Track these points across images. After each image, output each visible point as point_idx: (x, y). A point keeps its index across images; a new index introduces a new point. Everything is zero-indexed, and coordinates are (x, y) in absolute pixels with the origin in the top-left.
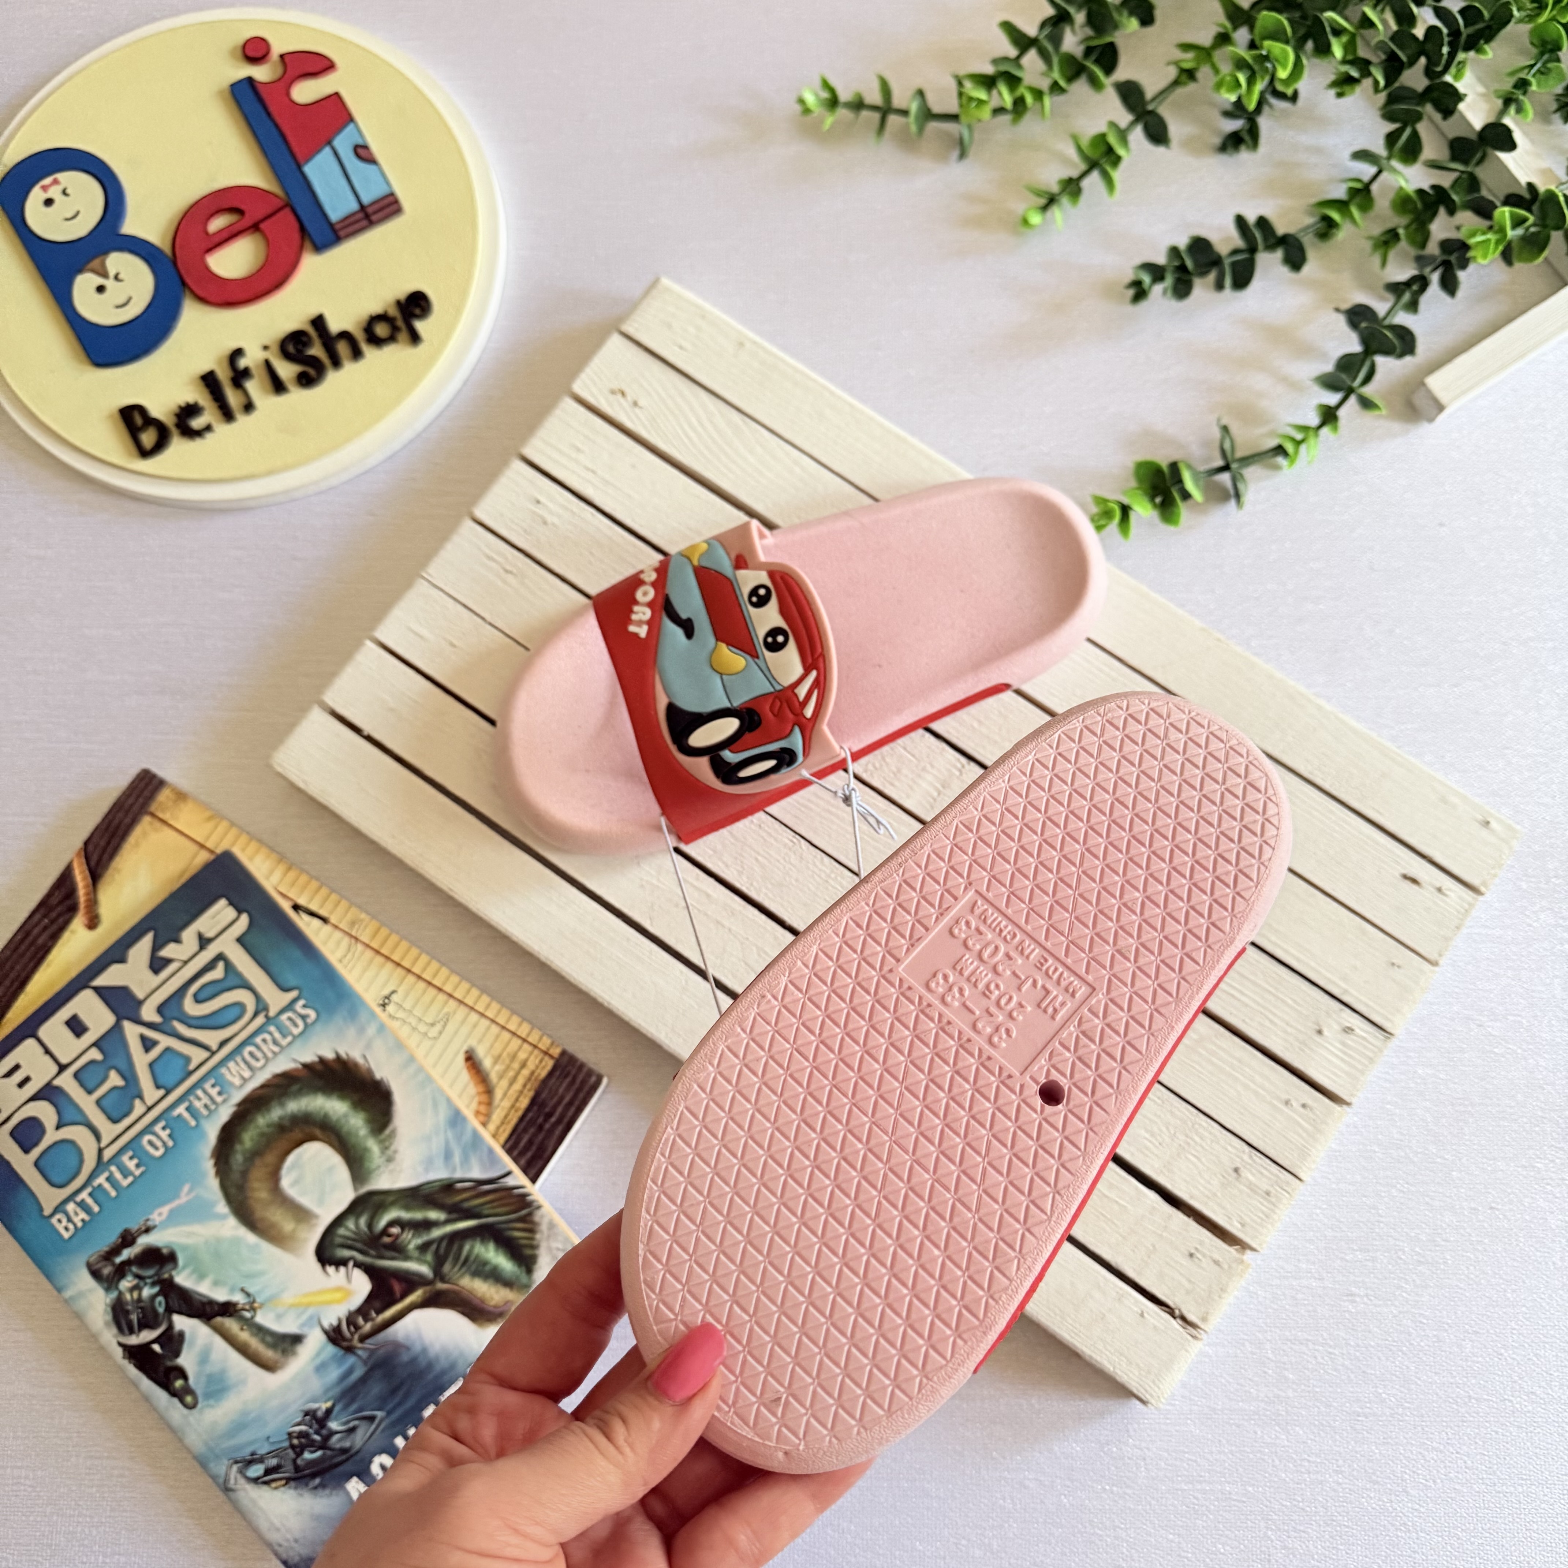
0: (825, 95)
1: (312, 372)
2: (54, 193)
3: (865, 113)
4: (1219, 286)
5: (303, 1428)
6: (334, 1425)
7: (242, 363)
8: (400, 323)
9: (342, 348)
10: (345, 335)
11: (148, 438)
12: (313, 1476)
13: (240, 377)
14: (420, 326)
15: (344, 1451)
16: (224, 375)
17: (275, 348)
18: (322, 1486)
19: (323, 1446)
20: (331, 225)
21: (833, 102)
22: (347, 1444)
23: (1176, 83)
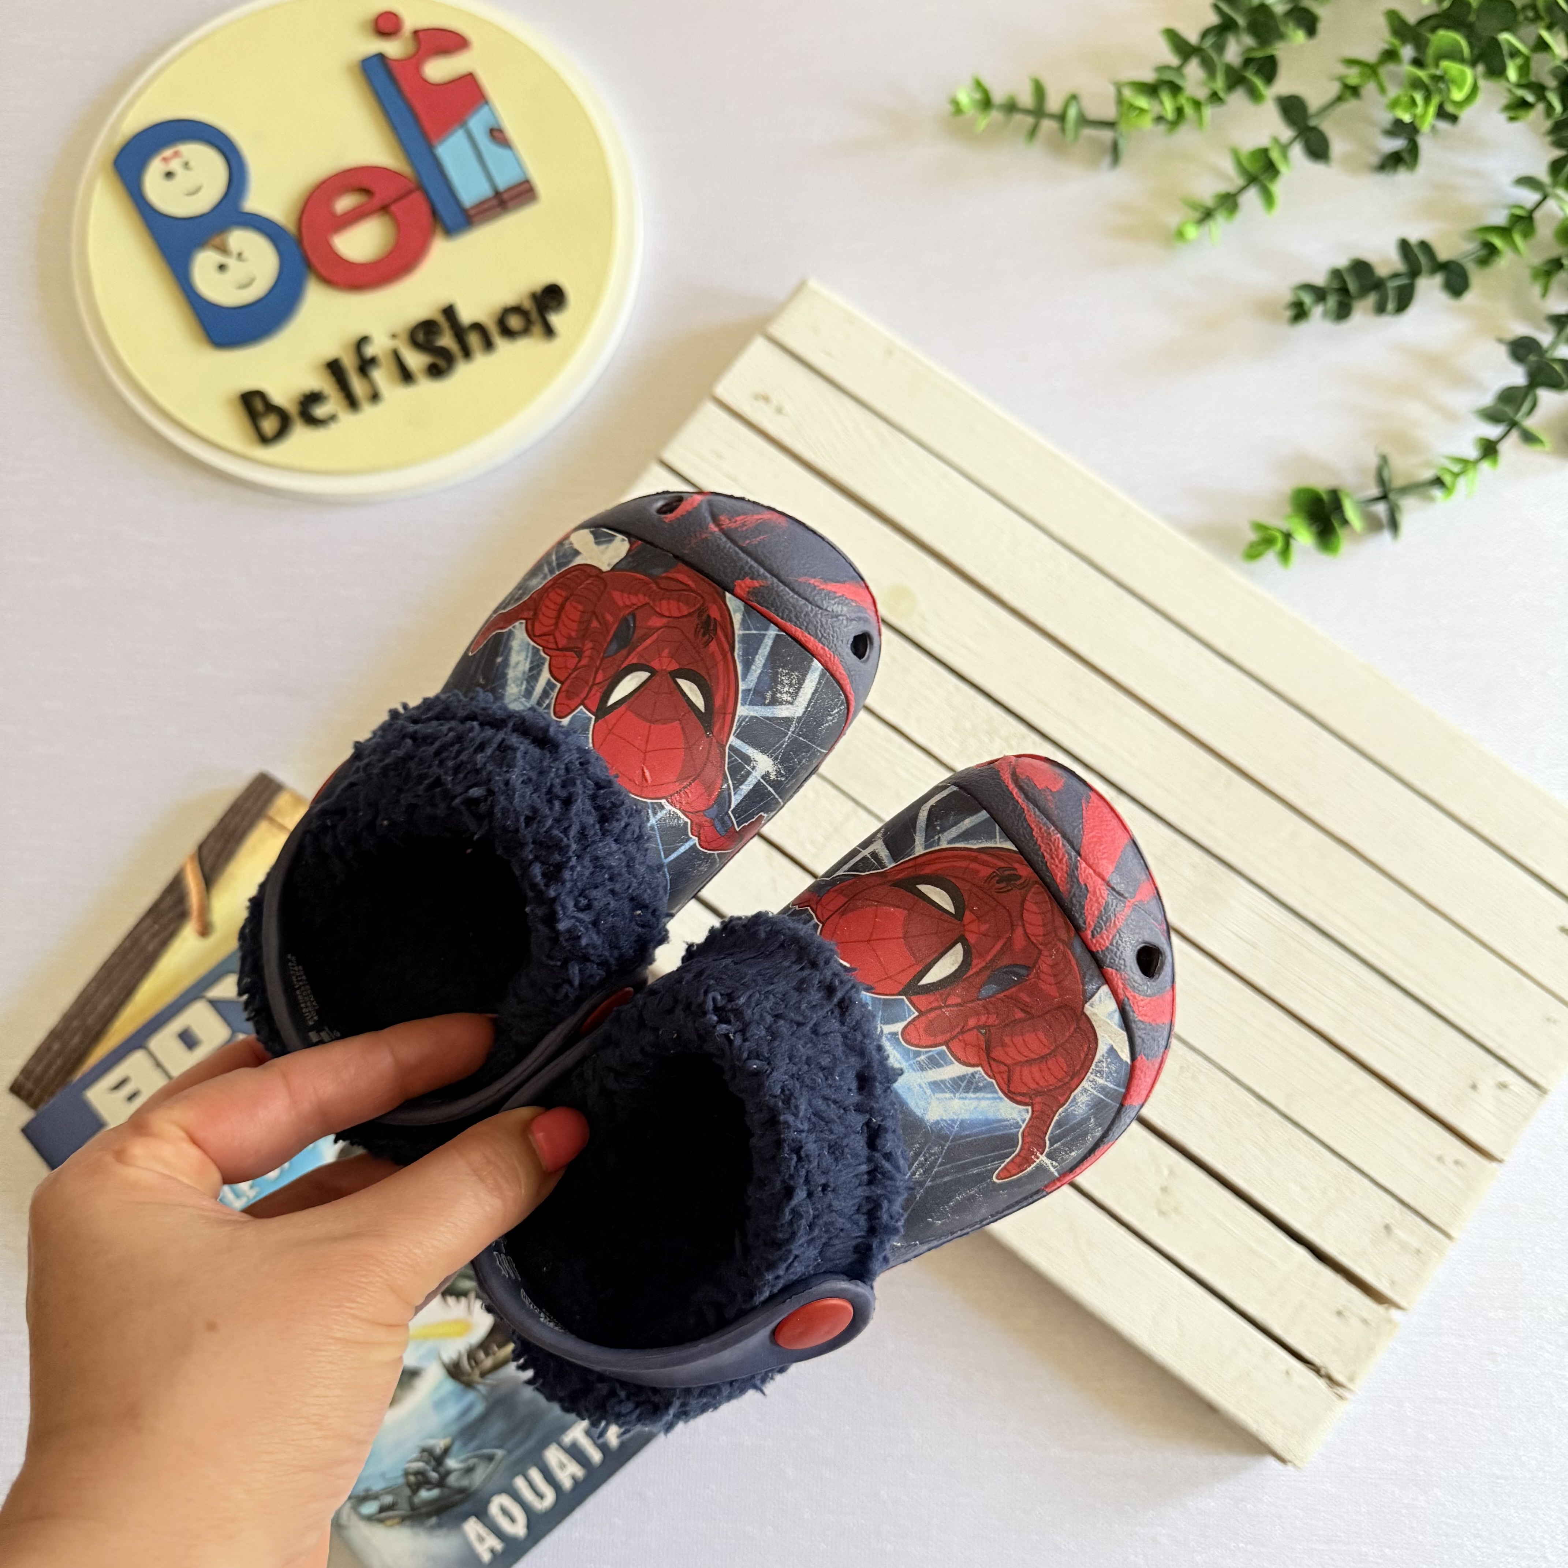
0: (978, 96)
1: (442, 363)
2: (175, 165)
3: (1018, 117)
4: (1381, 309)
5: (420, 1465)
6: (452, 1463)
7: (370, 351)
8: (534, 315)
9: (474, 340)
10: (477, 327)
11: (269, 425)
12: (429, 1515)
13: (365, 365)
14: (555, 319)
15: (462, 1491)
16: (349, 363)
17: (405, 336)
18: (439, 1526)
19: (441, 1483)
20: (464, 211)
21: (986, 103)
22: (465, 1483)
23: (1339, 99)
